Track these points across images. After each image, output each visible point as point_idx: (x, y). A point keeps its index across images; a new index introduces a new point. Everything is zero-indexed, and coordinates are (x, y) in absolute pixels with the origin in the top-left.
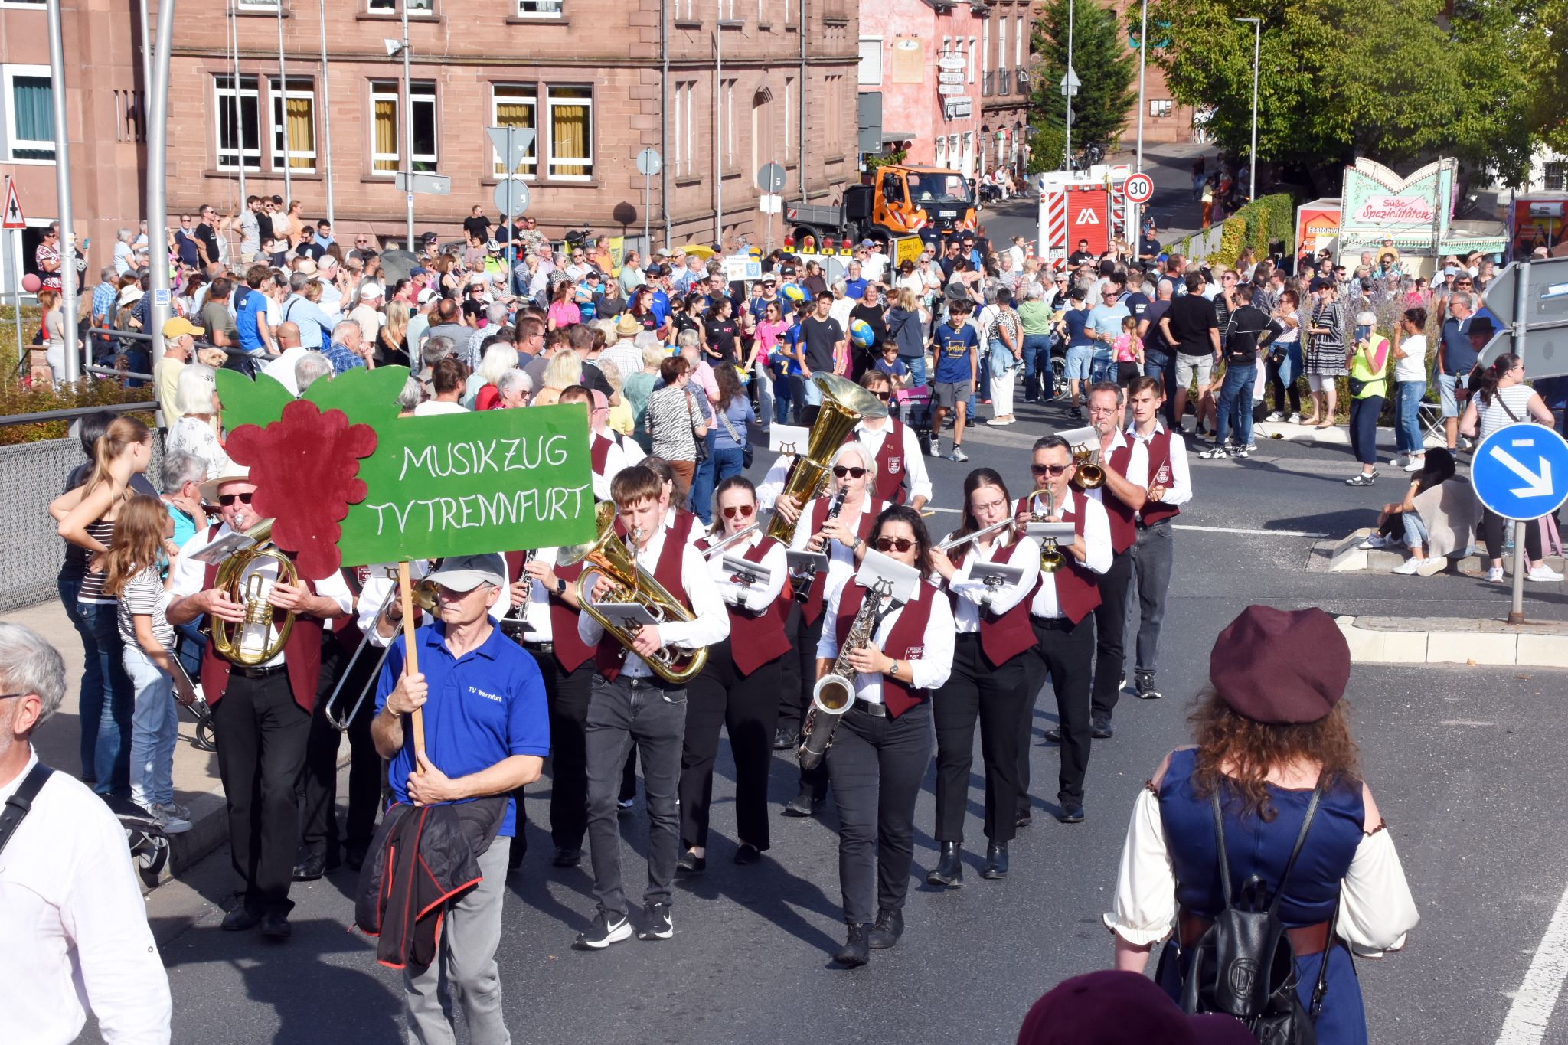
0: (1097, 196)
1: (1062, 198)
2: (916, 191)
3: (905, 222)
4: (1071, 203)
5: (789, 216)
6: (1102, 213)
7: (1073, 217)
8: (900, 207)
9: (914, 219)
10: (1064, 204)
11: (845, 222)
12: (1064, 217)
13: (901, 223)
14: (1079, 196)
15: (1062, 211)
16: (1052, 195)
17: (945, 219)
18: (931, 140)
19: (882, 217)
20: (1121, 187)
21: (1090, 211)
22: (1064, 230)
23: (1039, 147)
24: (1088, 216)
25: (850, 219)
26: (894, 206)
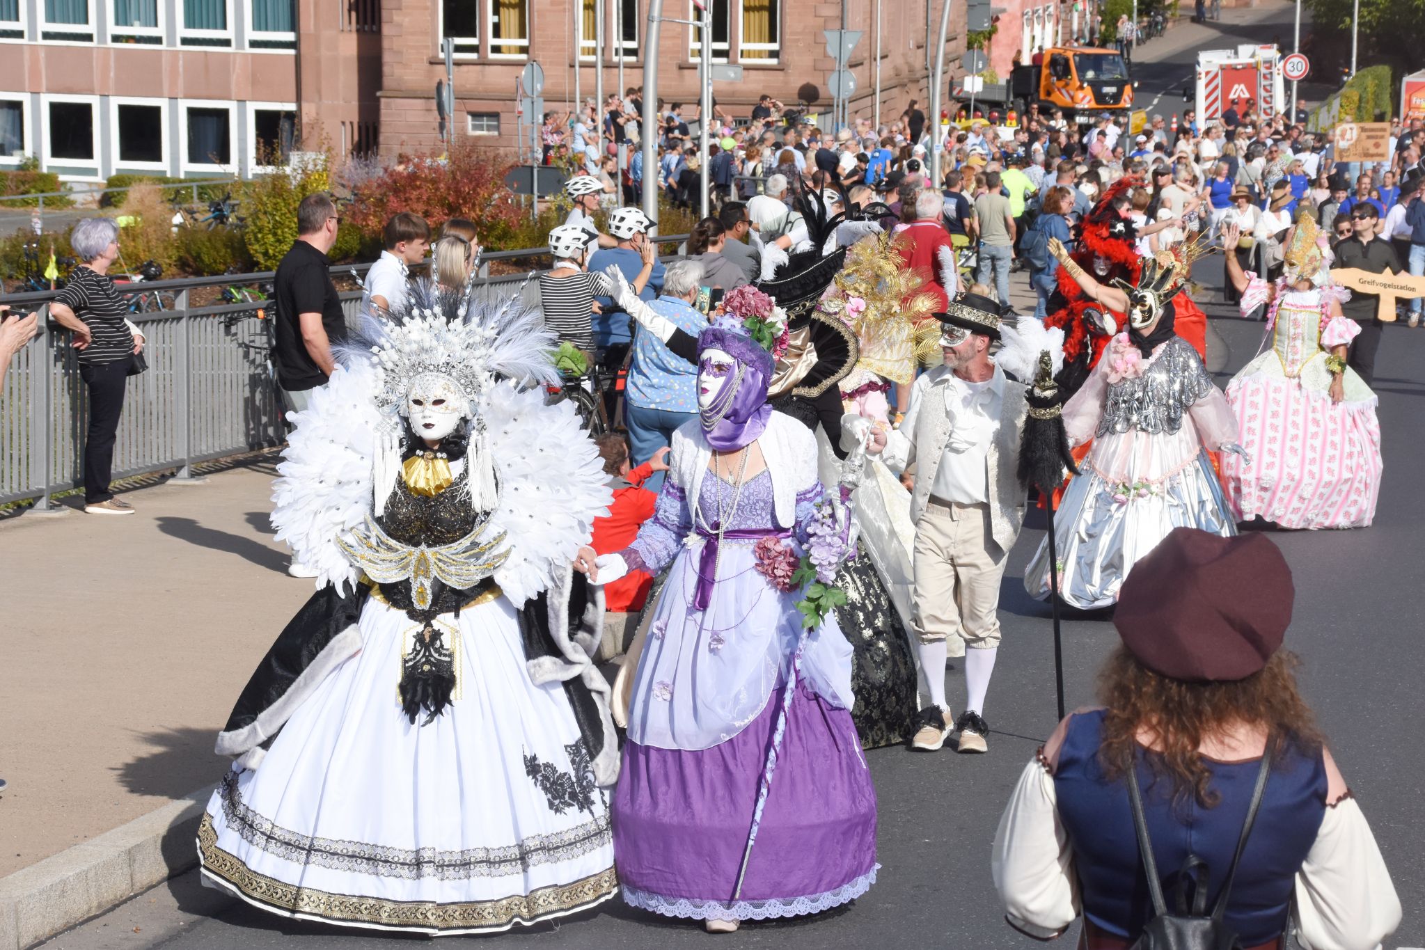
0: (1248, 74)
1: (1216, 75)
2: (1082, 70)
3: (1072, 98)
4: (1224, 80)
5: (955, 93)
6: (1252, 88)
7: (1226, 92)
8: (1067, 85)
9: (1080, 95)
10: (1219, 80)
11: (1011, 99)
12: (1218, 92)
13: (1068, 99)
14: (1231, 74)
15: (1216, 87)
16: (1207, 73)
17: (1107, 94)
18: (1019, 14)
19: (1049, 93)
20: (1269, 64)
21: (1242, 86)
22: (1219, 104)
23: (1109, 18)
24: (1239, 91)
25: (1016, 96)
26: (1061, 84)
